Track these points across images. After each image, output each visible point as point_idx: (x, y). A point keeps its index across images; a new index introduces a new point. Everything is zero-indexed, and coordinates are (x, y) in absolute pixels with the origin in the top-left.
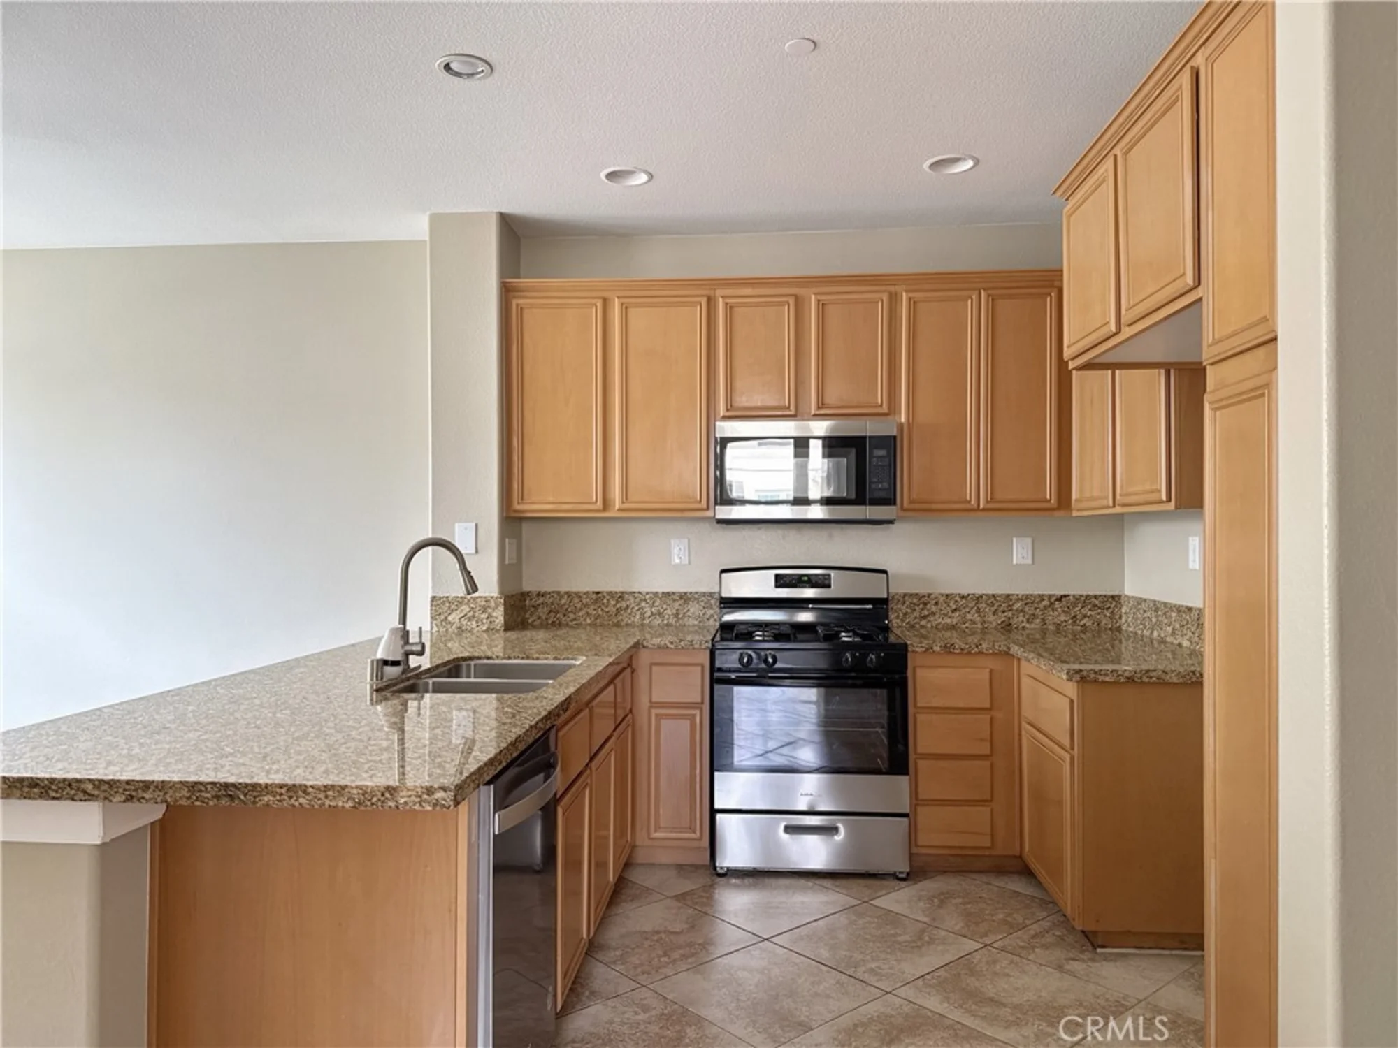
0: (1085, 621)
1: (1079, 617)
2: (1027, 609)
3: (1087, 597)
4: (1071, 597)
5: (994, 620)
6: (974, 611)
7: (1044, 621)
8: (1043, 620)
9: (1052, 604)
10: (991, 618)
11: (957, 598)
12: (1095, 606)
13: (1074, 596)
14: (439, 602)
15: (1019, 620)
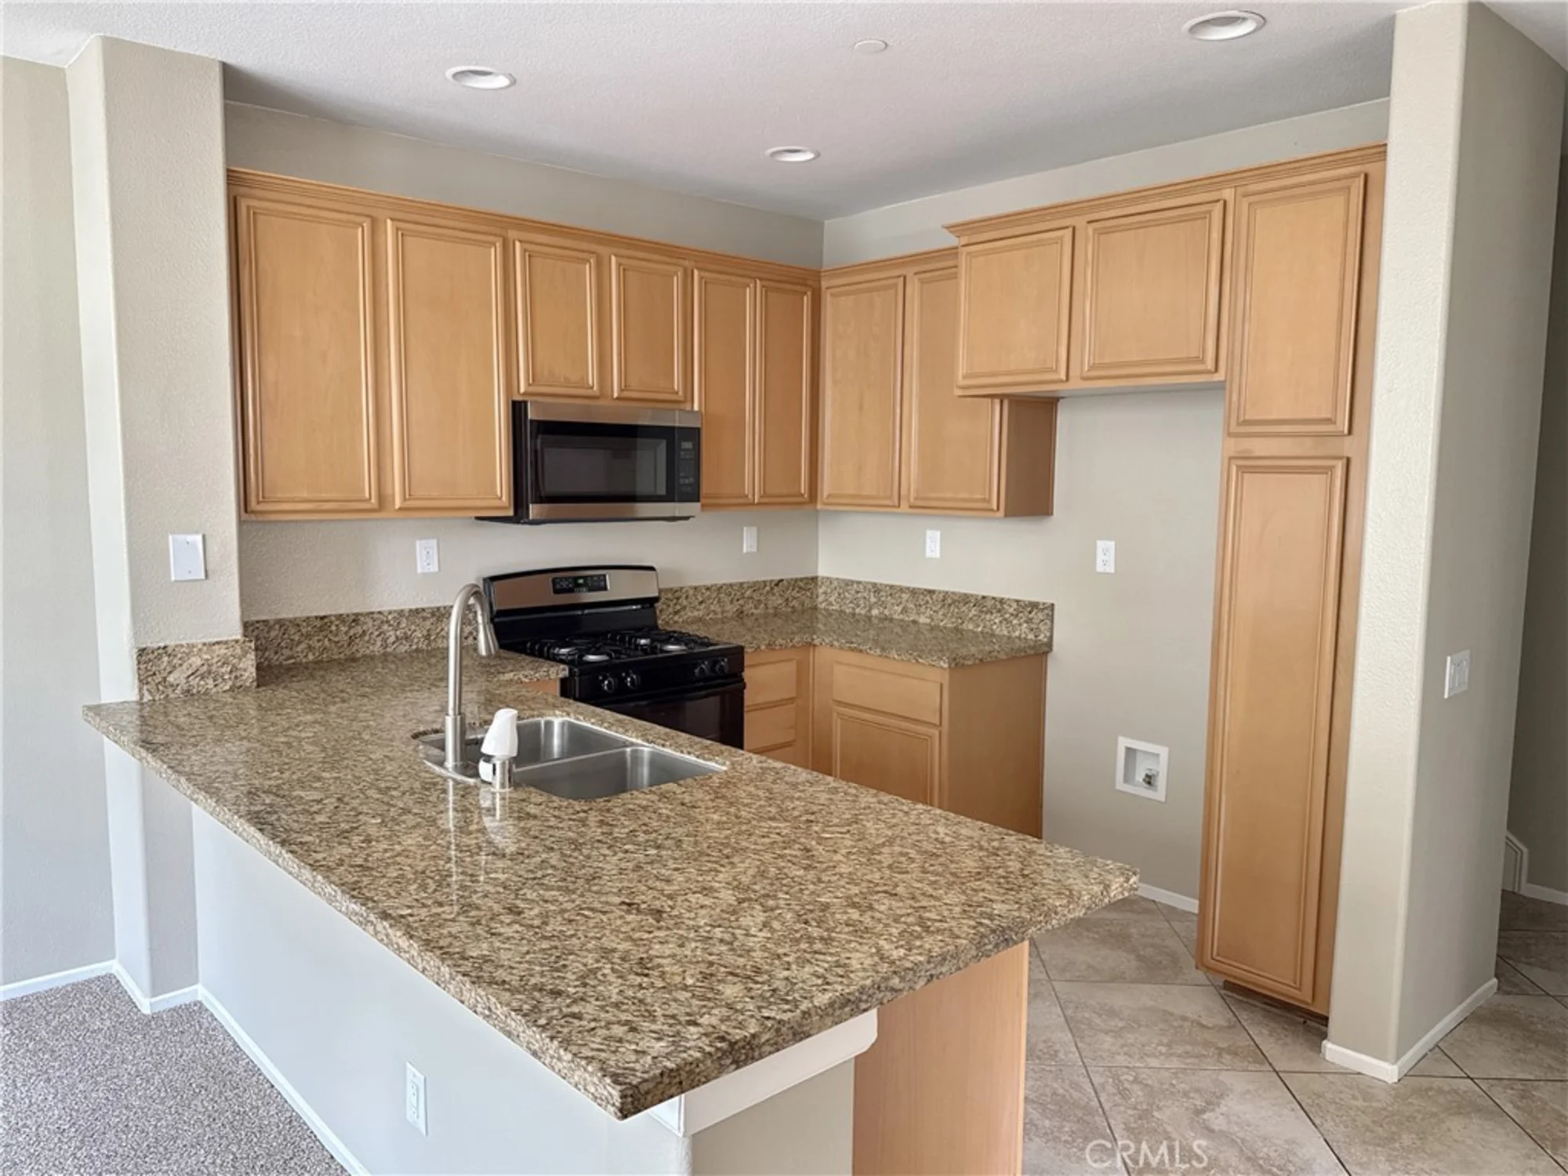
0: (794, 602)
1: (790, 599)
2: (754, 596)
3: (796, 580)
4: (785, 582)
5: (731, 609)
6: (715, 602)
7: (766, 607)
8: (765, 605)
9: (772, 589)
10: (728, 607)
11: (704, 591)
12: (801, 588)
13: (787, 581)
14: (151, 656)
15: (749, 607)
